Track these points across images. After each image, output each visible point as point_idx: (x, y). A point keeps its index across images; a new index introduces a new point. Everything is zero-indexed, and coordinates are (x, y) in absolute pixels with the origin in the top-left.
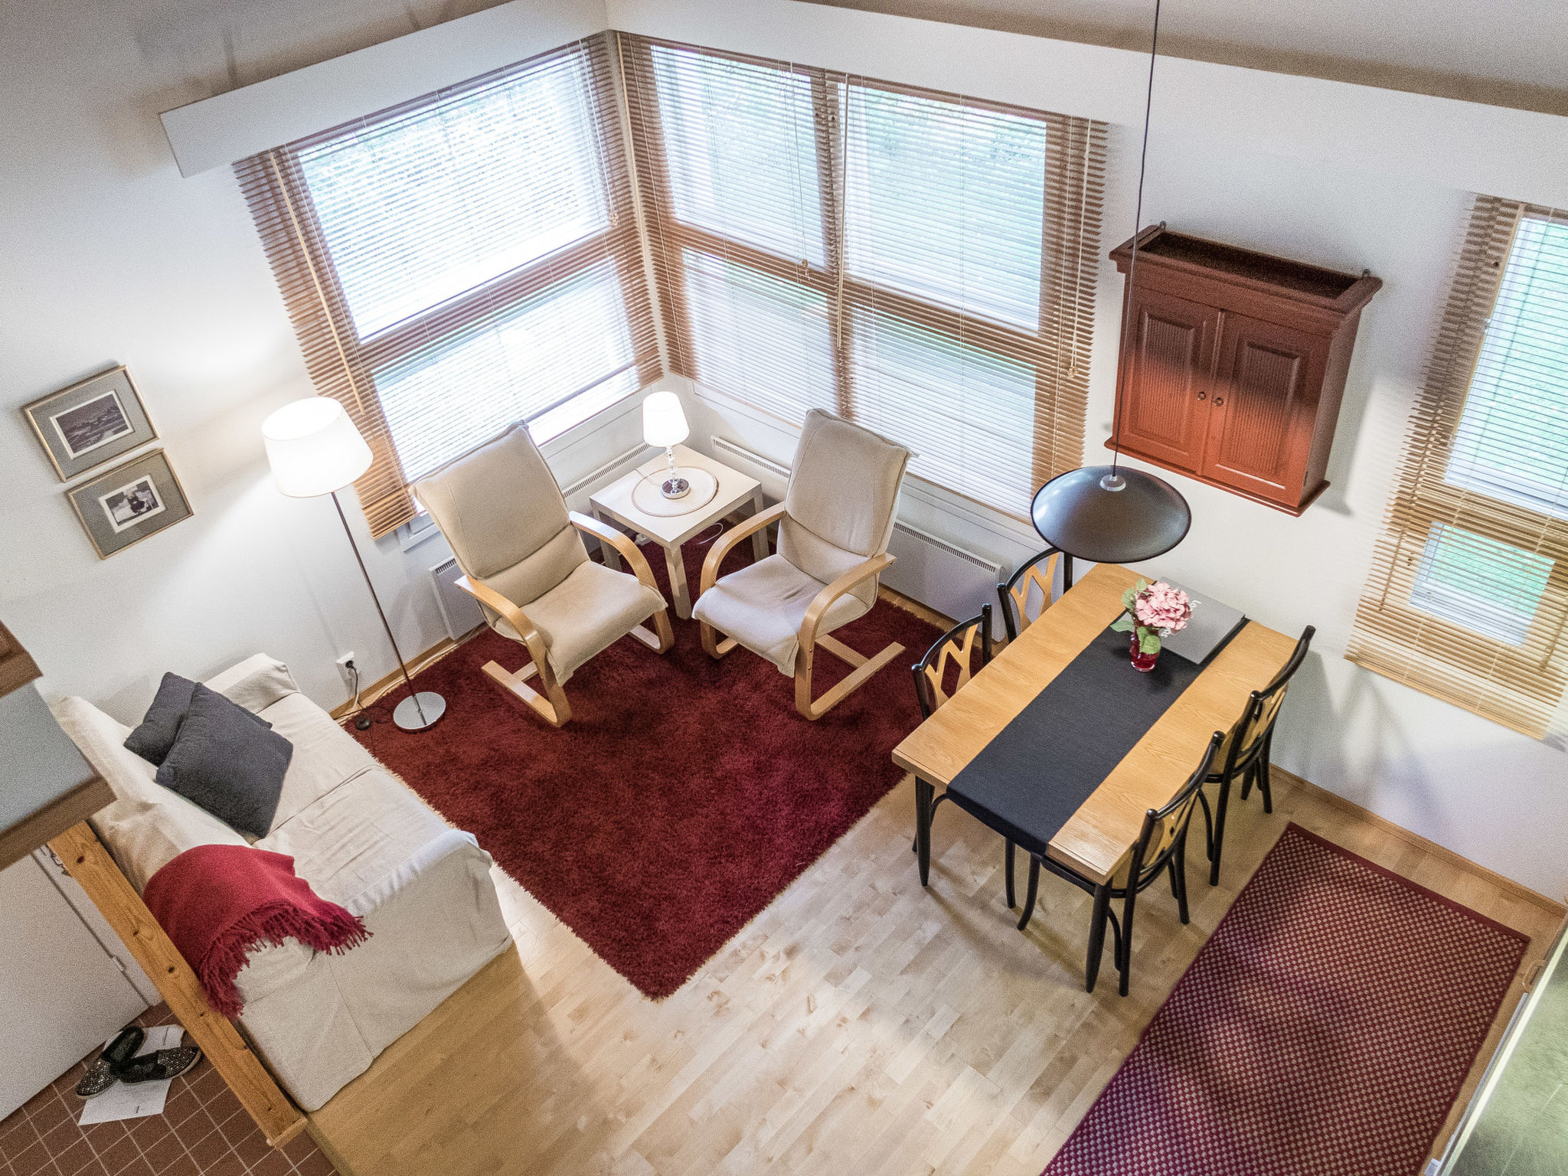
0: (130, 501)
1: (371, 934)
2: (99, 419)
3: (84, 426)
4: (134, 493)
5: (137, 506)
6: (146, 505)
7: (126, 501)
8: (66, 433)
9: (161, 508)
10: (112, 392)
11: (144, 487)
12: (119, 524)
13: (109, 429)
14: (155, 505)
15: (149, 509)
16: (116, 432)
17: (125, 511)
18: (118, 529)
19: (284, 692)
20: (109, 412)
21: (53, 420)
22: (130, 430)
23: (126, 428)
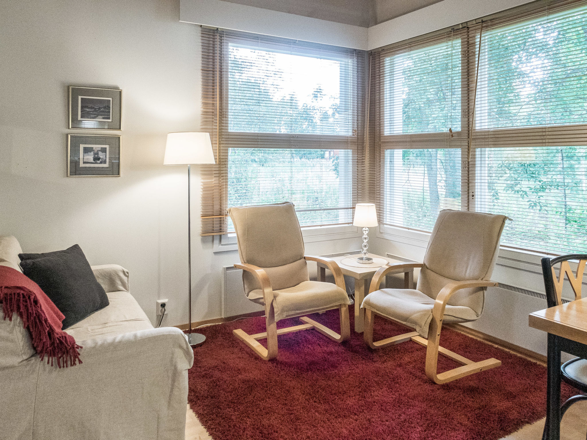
0: (95, 154)
1: (80, 362)
2: (99, 108)
3: (91, 108)
4: (98, 151)
5: (96, 159)
6: (101, 160)
7: (92, 153)
8: (82, 107)
9: (106, 165)
10: (111, 99)
11: (104, 150)
12: (84, 163)
13: (101, 115)
14: (105, 162)
15: (101, 163)
16: (104, 118)
17: (90, 157)
18: (82, 165)
19: (121, 288)
20: (105, 108)
21: (80, 97)
22: (110, 120)
23: (109, 118)
